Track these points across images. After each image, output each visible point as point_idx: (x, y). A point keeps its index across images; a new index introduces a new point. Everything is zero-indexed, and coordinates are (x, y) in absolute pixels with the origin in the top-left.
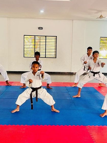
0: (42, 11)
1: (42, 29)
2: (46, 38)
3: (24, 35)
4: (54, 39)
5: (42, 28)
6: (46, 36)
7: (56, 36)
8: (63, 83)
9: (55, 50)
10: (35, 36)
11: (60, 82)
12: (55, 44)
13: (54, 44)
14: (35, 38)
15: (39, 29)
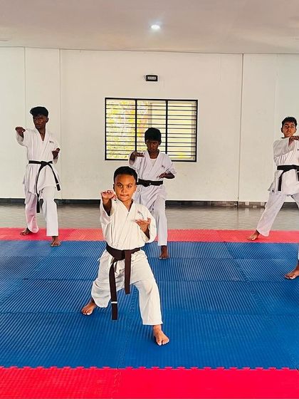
0: (156, 27)
1: (156, 80)
2: (167, 106)
3: (106, 98)
4: (191, 109)
5: (156, 76)
6: (167, 101)
7: (197, 101)
8: (218, 231)
9: (194, 140)
10: (136, 100)
11: (210, 229)
12: (194, 122)
13: (190, 122)
14: (136, 105)
15: (147, 80)
